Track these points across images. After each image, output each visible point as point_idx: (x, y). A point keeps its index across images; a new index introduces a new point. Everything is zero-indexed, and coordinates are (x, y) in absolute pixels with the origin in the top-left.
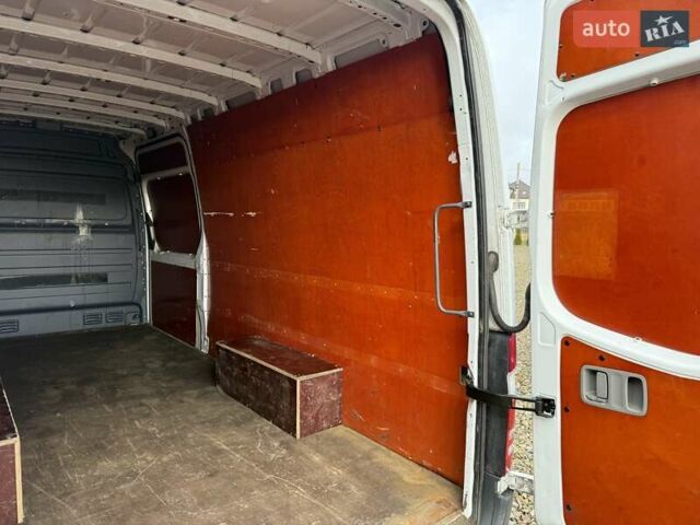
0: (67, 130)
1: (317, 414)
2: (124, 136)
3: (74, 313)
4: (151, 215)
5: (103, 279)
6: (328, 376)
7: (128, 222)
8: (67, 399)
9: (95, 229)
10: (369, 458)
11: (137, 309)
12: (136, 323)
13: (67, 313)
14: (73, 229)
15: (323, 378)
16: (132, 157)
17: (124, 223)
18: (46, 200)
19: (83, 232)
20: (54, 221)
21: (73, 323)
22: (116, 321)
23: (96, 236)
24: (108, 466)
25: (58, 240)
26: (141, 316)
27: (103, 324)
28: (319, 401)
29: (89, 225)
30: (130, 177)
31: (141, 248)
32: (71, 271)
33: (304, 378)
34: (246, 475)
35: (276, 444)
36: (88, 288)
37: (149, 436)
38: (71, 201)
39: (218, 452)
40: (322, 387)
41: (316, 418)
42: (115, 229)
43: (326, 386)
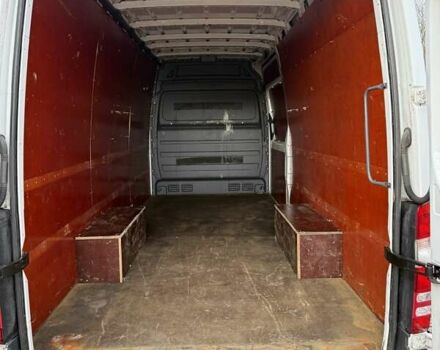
0: (220, 60)
1: (317, 264)
2: (254, 59)
3: (224, 182)
4: (272, 115)
5: (240, 160)
6: (327, 236)
7: (256, 121)
8: (190, 230)
9: (236, 126)
10: (339, 303)
11: (262, 182)
12: (261, 192)
13: (218, 182)
14: (222, 126)
15: (322, 237)
16: (261, 74)
17: (254, 121)
18: (208, 108)
19: (228, 128)
20: (212, 122)
21: (222, 188)
22: (249, 189)
23: (238, 131)
24: (180, 267)
25: (214, 134)
26: (265, 188)
27: (241, 191)
28: (318, 254)
29: (233, 124)
30: (260, 88)
31: (265, 139)
32: (221, 154)
33: (304, 233)
34: (245, 290)
35: (280, 278)
36: (232, 166)
37: (212, 256)
38: (221, 108)
39: (241, 273)
40: (321, 244)
41: (316, 266)
42: (247, 126)
43: (325, 243)
